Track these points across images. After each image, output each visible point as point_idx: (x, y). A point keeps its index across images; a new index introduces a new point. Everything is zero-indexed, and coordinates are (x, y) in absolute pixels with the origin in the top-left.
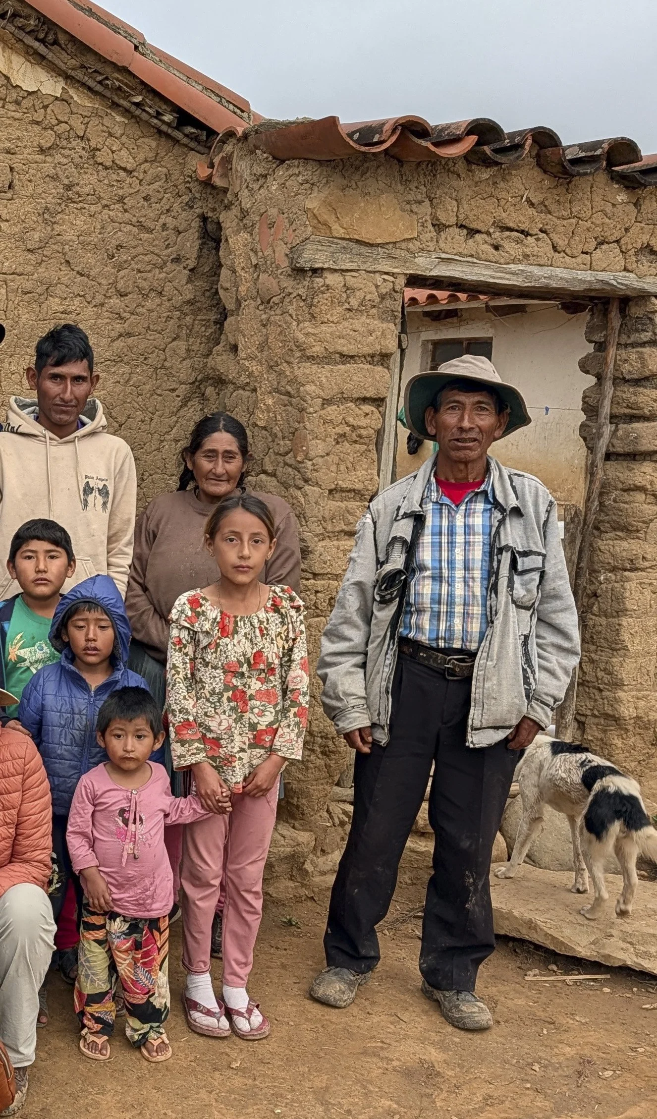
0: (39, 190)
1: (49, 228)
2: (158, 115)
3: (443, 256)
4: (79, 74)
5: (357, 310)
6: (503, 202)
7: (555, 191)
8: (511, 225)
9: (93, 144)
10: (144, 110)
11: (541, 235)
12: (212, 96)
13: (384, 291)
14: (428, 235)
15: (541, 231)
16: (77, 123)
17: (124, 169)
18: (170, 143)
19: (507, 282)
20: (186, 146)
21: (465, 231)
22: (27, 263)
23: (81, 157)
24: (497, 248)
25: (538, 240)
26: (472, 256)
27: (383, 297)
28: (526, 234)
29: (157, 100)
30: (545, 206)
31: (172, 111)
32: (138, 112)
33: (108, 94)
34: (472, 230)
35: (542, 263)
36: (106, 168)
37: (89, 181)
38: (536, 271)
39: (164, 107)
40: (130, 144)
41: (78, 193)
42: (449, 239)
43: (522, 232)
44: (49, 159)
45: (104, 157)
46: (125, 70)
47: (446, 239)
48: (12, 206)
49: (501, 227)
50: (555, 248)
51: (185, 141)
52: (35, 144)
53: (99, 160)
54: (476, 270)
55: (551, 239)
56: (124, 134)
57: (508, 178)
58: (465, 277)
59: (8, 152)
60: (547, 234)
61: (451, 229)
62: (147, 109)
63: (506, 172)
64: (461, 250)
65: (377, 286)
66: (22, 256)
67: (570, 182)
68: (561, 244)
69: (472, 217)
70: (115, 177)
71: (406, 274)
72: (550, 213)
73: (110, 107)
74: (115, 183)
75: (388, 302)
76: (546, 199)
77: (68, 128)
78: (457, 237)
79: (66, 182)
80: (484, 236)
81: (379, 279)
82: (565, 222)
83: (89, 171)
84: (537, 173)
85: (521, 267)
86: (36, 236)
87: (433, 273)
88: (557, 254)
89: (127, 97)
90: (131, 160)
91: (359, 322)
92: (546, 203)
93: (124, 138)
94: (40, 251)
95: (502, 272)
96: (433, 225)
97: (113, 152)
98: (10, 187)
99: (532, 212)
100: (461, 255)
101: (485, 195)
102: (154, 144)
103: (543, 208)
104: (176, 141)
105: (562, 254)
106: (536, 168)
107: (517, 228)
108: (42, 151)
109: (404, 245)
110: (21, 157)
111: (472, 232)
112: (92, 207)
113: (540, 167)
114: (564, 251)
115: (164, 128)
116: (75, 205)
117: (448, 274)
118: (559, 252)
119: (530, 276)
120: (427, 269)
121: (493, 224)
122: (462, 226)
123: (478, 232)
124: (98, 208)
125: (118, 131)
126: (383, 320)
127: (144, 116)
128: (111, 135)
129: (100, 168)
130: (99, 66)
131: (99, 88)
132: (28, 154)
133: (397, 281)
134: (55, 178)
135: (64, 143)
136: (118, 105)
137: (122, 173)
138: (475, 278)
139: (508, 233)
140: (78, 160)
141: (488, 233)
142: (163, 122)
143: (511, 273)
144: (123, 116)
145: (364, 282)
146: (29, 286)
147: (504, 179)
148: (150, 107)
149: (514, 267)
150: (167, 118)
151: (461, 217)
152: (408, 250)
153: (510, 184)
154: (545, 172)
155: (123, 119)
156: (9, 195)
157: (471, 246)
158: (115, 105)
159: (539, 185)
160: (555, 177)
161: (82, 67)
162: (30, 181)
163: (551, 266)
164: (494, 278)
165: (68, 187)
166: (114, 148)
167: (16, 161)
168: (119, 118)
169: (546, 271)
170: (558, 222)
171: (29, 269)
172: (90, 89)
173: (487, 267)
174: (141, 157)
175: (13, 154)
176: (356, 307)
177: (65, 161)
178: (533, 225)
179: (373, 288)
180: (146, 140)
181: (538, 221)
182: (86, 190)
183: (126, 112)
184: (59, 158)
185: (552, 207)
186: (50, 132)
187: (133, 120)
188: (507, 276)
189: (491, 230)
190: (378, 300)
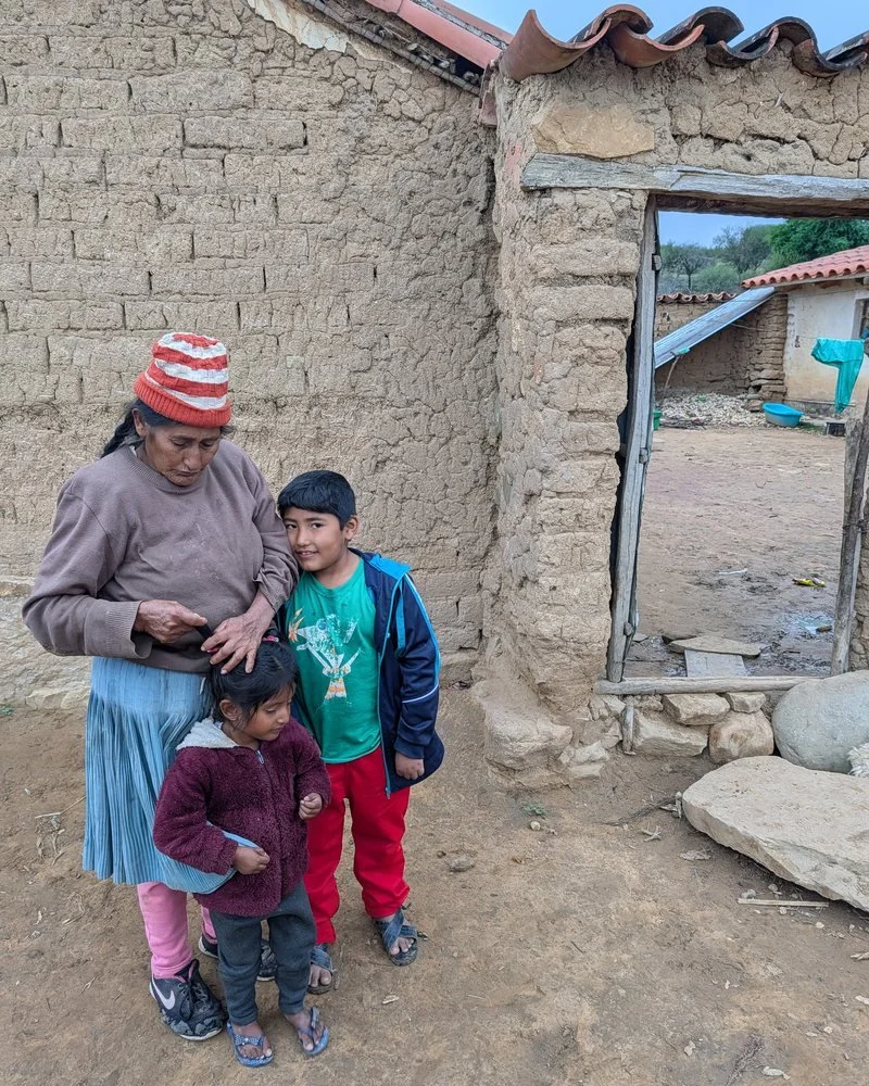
0: (332, 144)
1: (344, 179)
2: (436, 62)
3: (686, 168)
4: (356, 27)
5: (590, 230)
6: (753, 108)
7: (814, 93)
8: (764, 132)
9: (380, 96)
10: (423, 59)
11: (799, 142)
12: (491, 40)
13: (620, 208)
14: (668, 147)
15: (799, 137)
16: (363, 77)
17: (413, 120)
18: (455, 92)
19: (761, 194)
20: (470, 92)
21: (711, 142)
22: (324, 211)
23: (370, 110)
24: (748, 158)
25: (796, 147)
26: (719, 167)
27: (620, 215)
28: (782, 141)
29: (432, 46)
30: (804, 110)
31: (448, 57)
32: (418, 61)
33: (387, 45)
34: (720, 140)
35: (801, 171)
36: (396, 120)
37: (381, 132)
38: (795, 181)
39: (440, 53)
40: (417, 94)
41: (369, 145)
42: (693, 151)
43: (778, 139)
44: (341, 114)
45: (392, 109)
46: (393, 17)
47: (690, 150)
48: (307, 160)
49: (753, 136)
50: (815, 155)
51: (467, 87)
52: (326, 100)
53: (387, 112)
54: (725, 183)
55: (811, 146)
56: (410, 85)
57: (759, 80)
58: (713, 191)
59: (301, 110)
60: (807, 141)
61: (694, 139)
62: (425, 57)
63: (757, 74)
64: (707, 162)
65: (612, 204)
66: (320, 206)
67: (831, 82)
68: (823, 150)
69: (716, 125)
70: (404, 127)
71: (644, 190)
72: (810, 118)
73: (393, 60)
74: (405, 134)
75: (627, 221)
76: (804, 102)
77: (355, 83)
78: (702, 148)
79: (357, 134)
80: (734, 146)
81: (613, 195)
82: (828, 127)
83: (380, 123)
84: (793, 74)
85: (776, 177)
86: (332, 186)
87: (675, 188)
88: (818, 162)
89: (404, 46)
90: (419, 110)
91: (594, 242)
92: (805, 107)
93: (411, 90)
94: (336, 200)
95: (756, 183)
96: (675, 137)
97: (400, 104)
98: (305, 143)
99: (789, 116)
100: (707, 167)
101: (732, 101)
102: (440, 93)
103: (802, 113)
104: (460, 89)
105: (826, 162)
106: (793, 69)
107: (770, 135)
108: (333, 106)
109: (640, 159)
110: (312, 113)
111: (720, 142)
112: (385, 157)
113: (797, 67)
114: (828, 159)
115: (445, 75)
116: (369, 157)
117: (693, 188)
118: (821, 160)
119: (788, 187)
120: (667, 183)
121: (743, 132)
122: (708, 136)
123: (727, 141)
124: (391, 157)
125: (404, 82)
126: (621, 239)
127: (424, 65)
128: (397, 87)
129: (390, 119)
130: (371, 16)
131: (377, 39)
132: (320, 110)
133: (635, 198)
134: (345, 131)
135: (354, 97)
136: (401, 57)
137: (411, 123)
138: (724, 191)
139: (759, 141)
140: (366, 113)
141: (738, 143)
142: (441, 68)
143: (766, 184)
144: (408, 68)
145: (597, 199)
146: (328, 232)
147: (755, 82)
148: (427, 55)
149: (768, 178)
150: (444, 64)
151: (705, 125)
152: (645, 164)
153: (761, 86)
154: (802, 72)
155: (408, 71)
156: (304, 150)
157: (719, 156)
158: (396, 57)
159: (796, 86)
160: (814, 76)
161: (358, 19)
162: (323, 136)
163: (812, 175)
164: (747, 190)
165: (360, 139)
166: (401, 100)
167: (309, 117)
168: (404, 70)
169: (807, 181)
170: (819, 127)
171: (327, 217)
172: (371, 42)
173: (737, 178)
174: (428, 106)
175: (306, 111)
176: (589, 226)
177: (355, 114)
178: (790, 131)
179: (608, 206)
180: (432, 90)
181: (798, 125)
182: (378, 141)
183: (409, 63)
184: (349, 112)
185: (812, 111)
186: (338, 87)
187: (417, 71)
188: (762, 188)
189: (742, 139)
190: (613, 218)
